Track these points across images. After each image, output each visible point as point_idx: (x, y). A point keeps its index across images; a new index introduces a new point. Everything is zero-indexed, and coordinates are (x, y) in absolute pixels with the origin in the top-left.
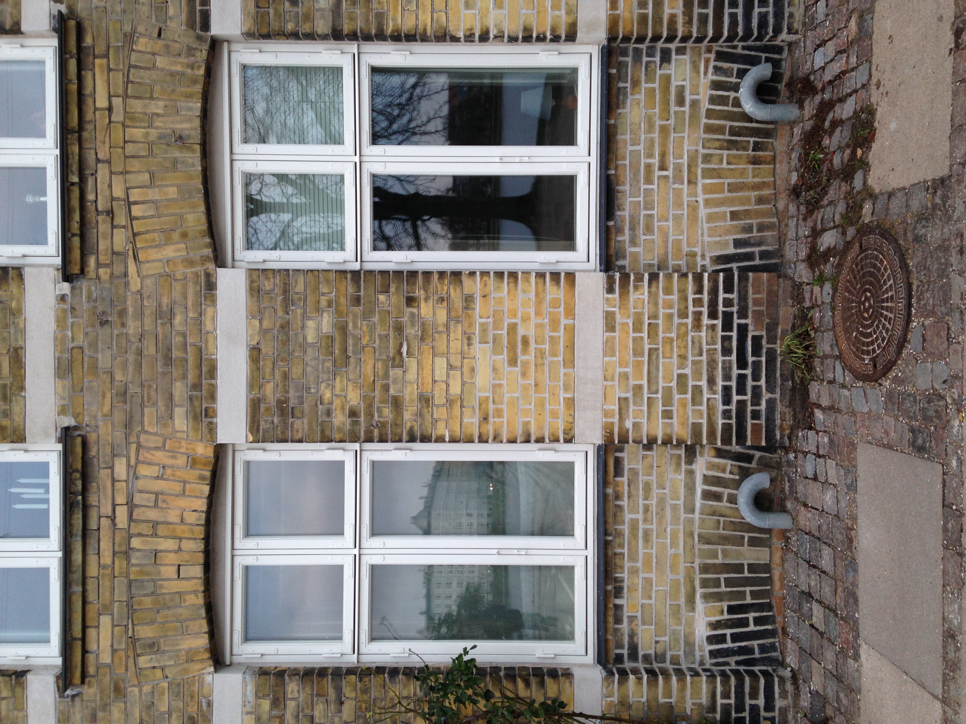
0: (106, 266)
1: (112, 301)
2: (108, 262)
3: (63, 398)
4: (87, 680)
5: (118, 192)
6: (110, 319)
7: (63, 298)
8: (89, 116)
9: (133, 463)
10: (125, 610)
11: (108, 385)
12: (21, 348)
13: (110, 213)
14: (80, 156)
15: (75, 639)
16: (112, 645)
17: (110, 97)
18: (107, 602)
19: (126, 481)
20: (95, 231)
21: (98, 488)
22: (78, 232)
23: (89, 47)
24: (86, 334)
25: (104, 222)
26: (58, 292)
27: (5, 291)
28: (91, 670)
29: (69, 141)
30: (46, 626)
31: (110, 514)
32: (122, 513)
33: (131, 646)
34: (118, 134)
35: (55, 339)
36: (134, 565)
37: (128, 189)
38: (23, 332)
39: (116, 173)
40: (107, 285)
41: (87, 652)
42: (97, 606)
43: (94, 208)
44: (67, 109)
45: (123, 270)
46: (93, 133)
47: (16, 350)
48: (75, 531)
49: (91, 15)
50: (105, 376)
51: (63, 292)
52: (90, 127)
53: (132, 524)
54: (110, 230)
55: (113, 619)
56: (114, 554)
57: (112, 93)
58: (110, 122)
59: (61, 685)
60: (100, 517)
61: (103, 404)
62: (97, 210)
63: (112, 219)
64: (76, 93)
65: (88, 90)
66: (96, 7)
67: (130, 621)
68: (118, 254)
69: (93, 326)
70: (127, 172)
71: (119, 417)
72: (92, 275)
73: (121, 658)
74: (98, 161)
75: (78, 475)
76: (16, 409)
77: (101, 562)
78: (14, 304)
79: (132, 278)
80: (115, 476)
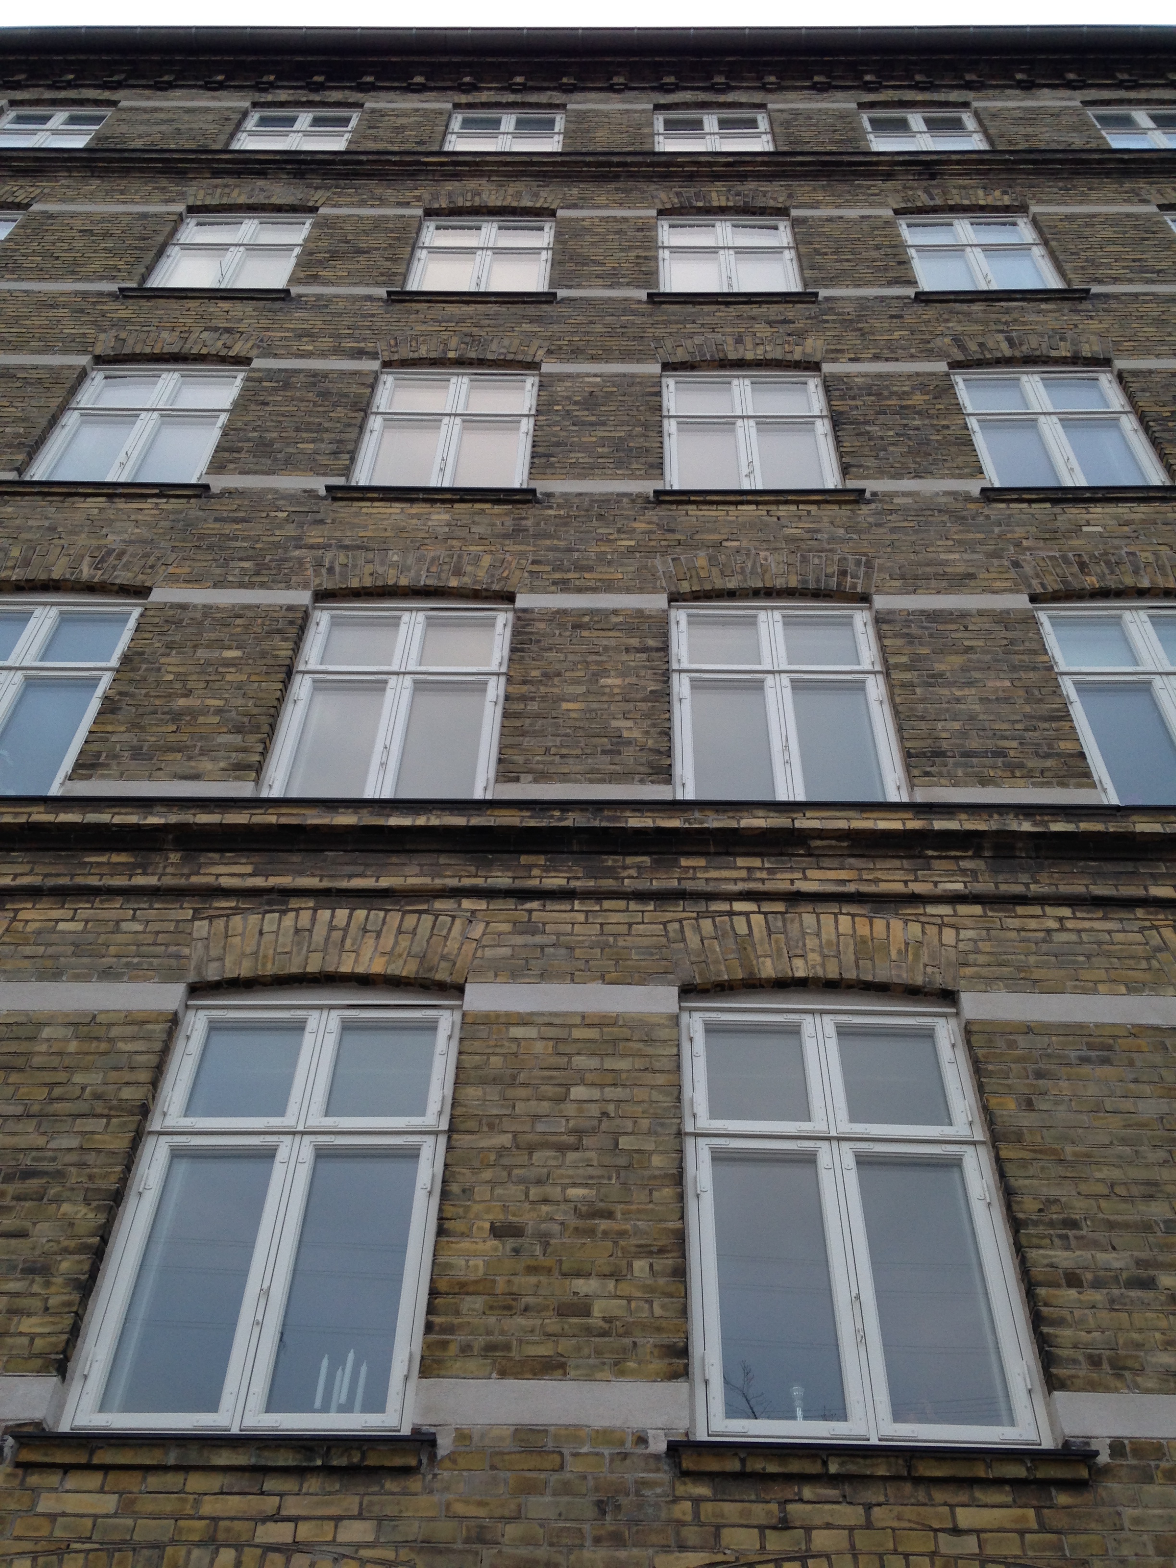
0: (696, 1514)
1: (637, 1522)
2: (702, 1518)
3: (483, 1436)
4: (20, 1472)
5: (821, 1540)
6: (608, 1518)
7: (642, 1440)
8: (939, 1495)
9: (364, 1553)
10: (117, 1537)
11: (498, 1512)
12: (565, 1374)
13: (784, 1525)
14: (871, 1478)
15: (91, 1454)
16: (64, 1514)
17: (978, 1532)
18: (138, 1507)
19: (334, 1540)
20: (753, 1497)
21: (330, 1493)
22: (749, 1469)
23: (1051, 1499)
24: (585, 1478)
25: (769, 1513)
26: (651, 1433)
27: (652, 1353)
28: (34, 1480)
29: (892, 1460)
30: (128, 1407)
31: (284, 1513)
32: (280, 1533)
33: (53, 1548)
34: (919, 1543)
35: (577, 1427)
36: (189, 1553)
37: (828, 1557)
38: (590, 1378)
39: (851, 1537)
40: (664, 1515)
41: (65, 1473)
42: (135, 1490)
43: (790, 1496)
44: (944, 1459)
45: (690, 1543)
46: (913, 1501)
47: (562, 1366)
48: (266, 1454)
49: (1103, 1504)
50: (513, 1507)
51: (651, 1441)
52: (921, 1496)
53: (259, 1551)
54: (755, 1523)
55: (107, 1516)
56: (215, 1520)
57: (983, 1535)
58: (936, 1531)
59: (25, 1429)
60: (281, 1495)
61: (467, 1502)
62: (787, 1501)
63: (774, 1528)
64: (970, 1475)
65: (980, 1495)
66: (1119, 1514)
67: (96, 1546)
68: (717, 1536)
69: (597, 1489)
70: (855, 1556)
71: (445, 1529)
72: (681, 1490)
73: (37, 1529)
74: (868, 1507)
75: (355, 1460)
76: (472, 1365)
77: (207, 1497)
78: (632, 1365)
79: (677, 1559)
80: (346, 1523)
